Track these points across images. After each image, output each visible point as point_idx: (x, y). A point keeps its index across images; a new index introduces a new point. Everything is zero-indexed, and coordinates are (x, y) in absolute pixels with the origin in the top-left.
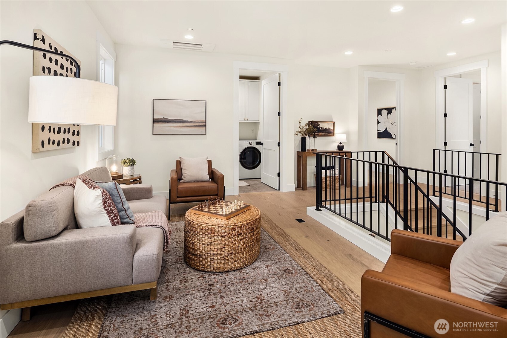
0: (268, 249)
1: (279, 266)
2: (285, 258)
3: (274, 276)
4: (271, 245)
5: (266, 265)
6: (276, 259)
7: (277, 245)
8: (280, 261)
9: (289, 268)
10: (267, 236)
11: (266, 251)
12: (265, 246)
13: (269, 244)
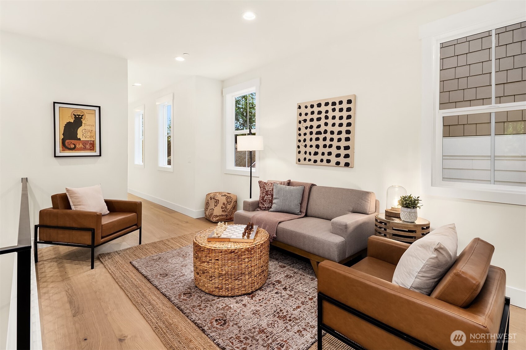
0: (186, 294)
1: (172, 277)
2: (165, 287)
3: (176, 270)
4: (183, 299)
5: (185, 276)
6: (176, 284)
7: (176, 301)
8: (172, 283)
9: (163, 278)
10: (192, 314)
11: (189, 290)
12: (191, 296)
13: (186, 300)
